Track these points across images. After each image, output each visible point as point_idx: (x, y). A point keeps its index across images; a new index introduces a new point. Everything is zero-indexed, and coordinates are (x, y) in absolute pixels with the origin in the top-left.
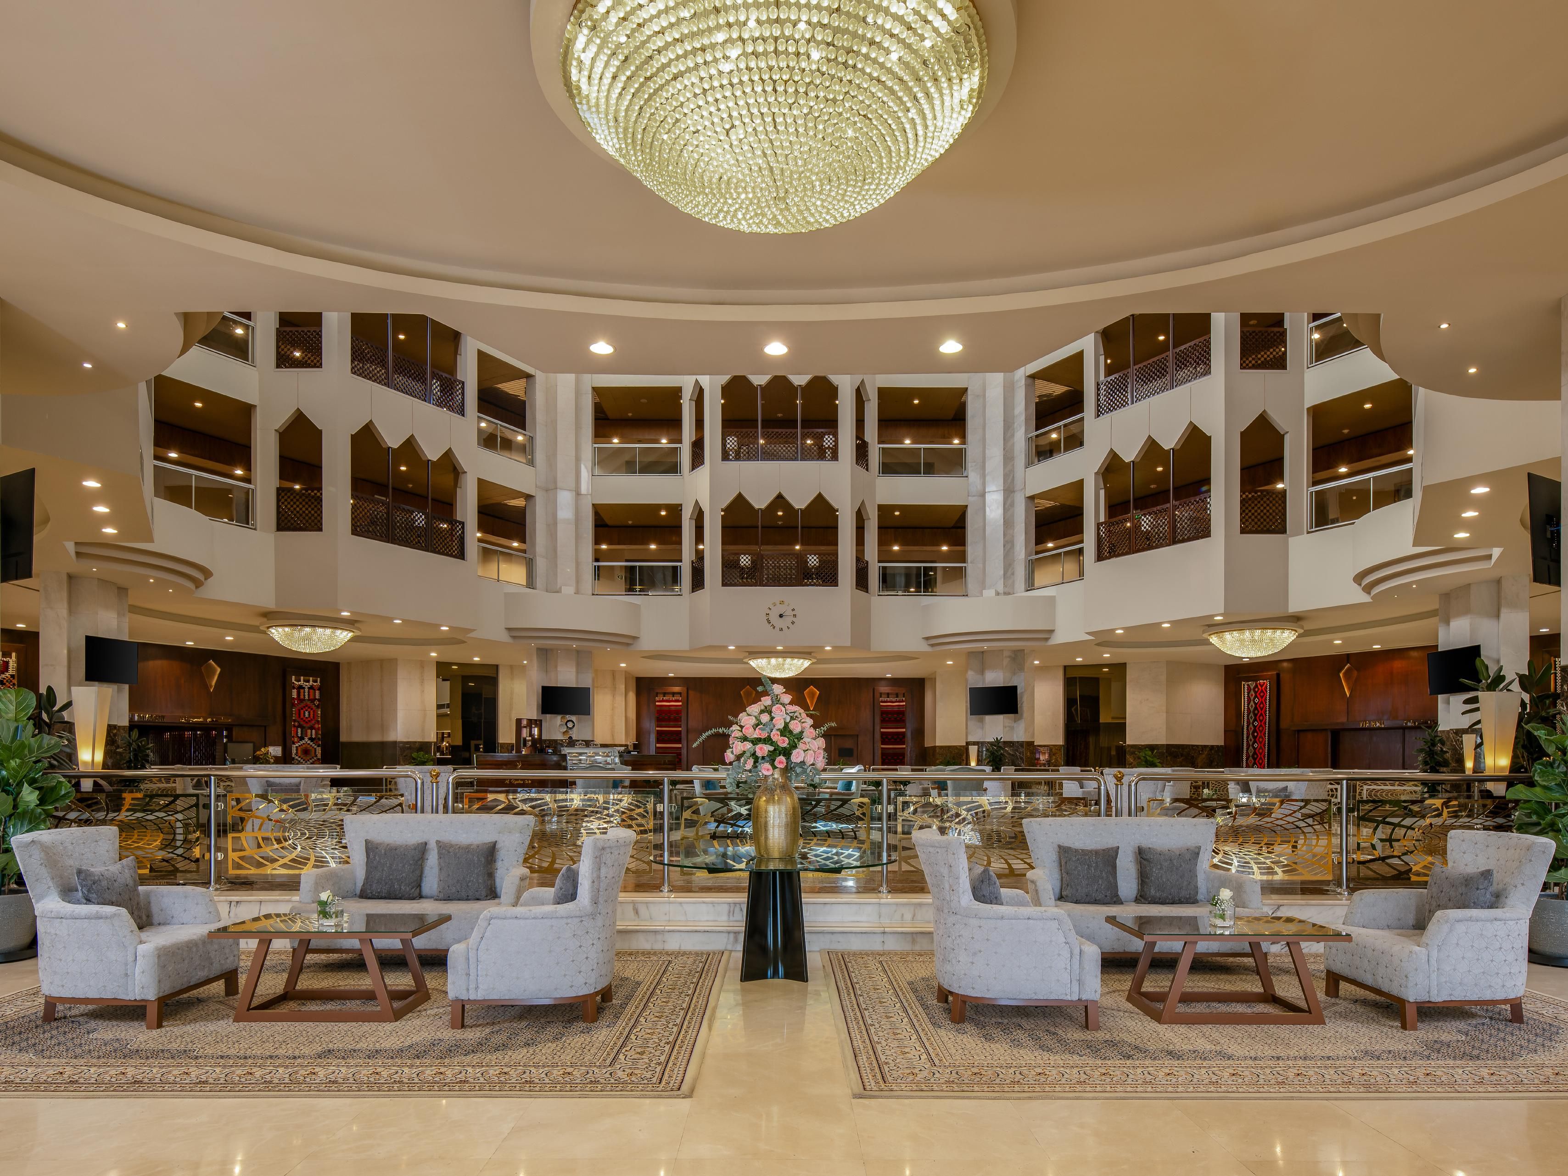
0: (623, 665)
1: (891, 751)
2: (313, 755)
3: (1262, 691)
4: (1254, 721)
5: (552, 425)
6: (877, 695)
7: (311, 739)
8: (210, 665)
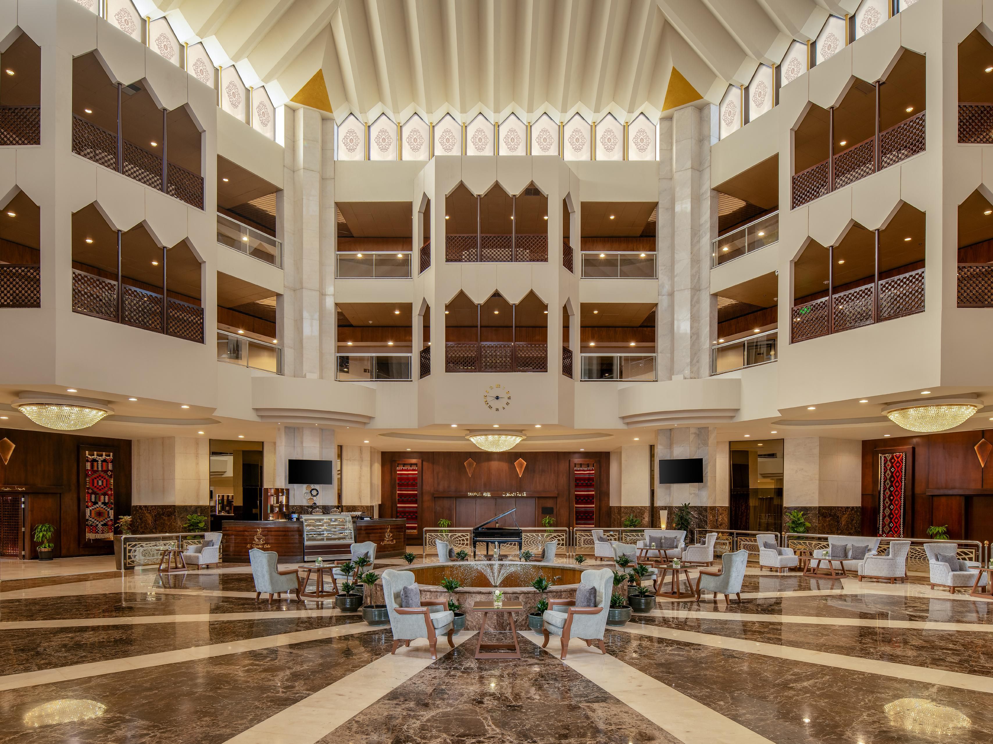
0: (366, 442)
1: (583, 509)
2: (106, 516)
3: (898, 462)
4: (890, 487)
5: (299, 233)
6: (572, 465)
7: (104, 503)
8: (5, 441)
